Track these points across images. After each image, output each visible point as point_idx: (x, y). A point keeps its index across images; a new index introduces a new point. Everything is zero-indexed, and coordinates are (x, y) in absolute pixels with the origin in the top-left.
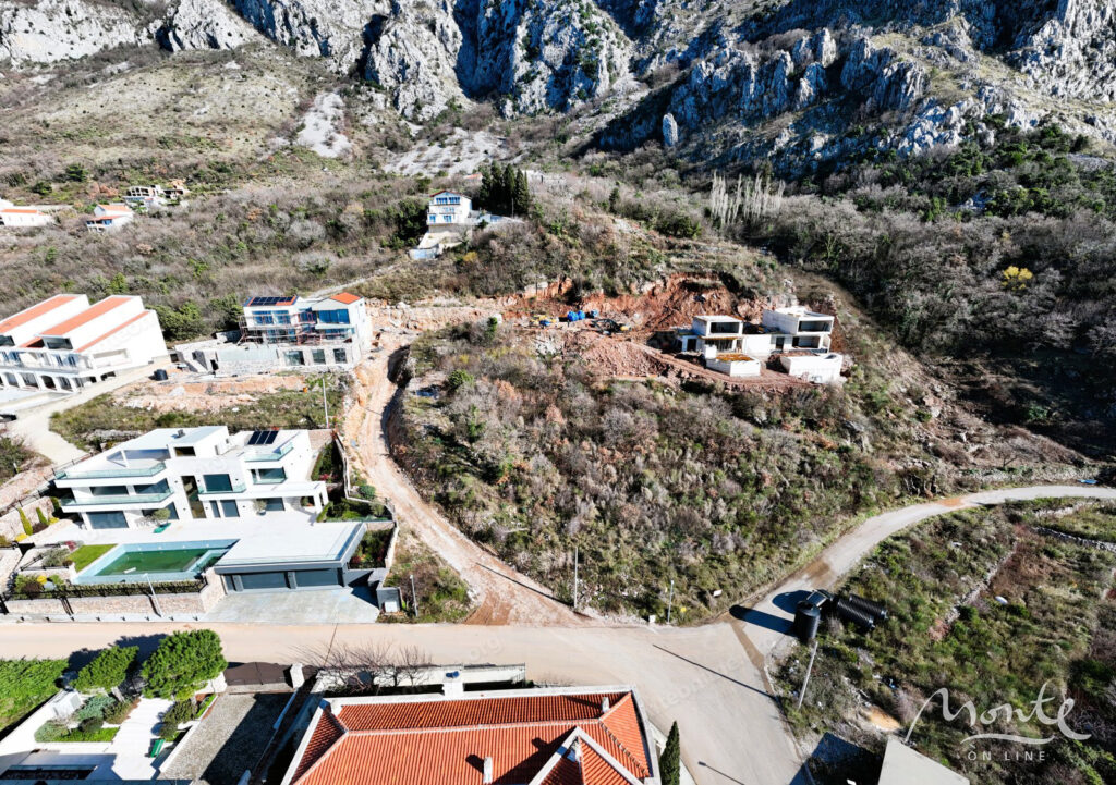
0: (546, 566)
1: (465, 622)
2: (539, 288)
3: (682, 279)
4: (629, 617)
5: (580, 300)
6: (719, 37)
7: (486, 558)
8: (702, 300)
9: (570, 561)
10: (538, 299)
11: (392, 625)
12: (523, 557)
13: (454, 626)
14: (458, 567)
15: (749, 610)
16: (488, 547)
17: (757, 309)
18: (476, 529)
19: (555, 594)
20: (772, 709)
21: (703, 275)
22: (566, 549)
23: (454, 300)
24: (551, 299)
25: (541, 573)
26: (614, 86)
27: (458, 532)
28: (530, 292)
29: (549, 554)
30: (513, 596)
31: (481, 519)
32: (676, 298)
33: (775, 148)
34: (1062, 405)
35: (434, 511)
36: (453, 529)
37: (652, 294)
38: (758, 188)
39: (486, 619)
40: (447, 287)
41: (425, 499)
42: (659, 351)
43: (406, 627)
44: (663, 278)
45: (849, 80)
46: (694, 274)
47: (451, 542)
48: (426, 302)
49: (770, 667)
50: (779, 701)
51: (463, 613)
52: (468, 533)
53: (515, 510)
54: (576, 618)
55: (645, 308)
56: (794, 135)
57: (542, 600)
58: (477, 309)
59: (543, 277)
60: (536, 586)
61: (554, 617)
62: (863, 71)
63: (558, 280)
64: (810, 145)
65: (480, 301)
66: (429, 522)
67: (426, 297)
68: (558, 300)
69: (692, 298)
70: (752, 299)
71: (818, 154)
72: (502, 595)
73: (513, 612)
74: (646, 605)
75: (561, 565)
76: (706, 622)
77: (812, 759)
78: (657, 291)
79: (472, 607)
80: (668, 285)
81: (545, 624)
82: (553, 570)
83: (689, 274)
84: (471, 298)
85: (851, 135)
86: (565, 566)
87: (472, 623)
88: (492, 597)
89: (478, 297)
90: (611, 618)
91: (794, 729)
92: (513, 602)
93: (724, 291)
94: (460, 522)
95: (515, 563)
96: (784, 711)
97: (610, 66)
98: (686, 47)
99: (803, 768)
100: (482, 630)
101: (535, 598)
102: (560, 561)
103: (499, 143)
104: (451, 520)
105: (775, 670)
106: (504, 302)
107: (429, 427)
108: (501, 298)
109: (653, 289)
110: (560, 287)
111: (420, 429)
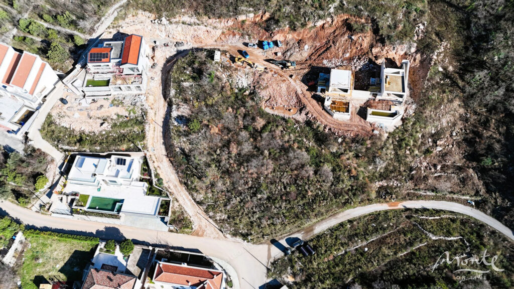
0: (218, 218)
1: (191, 235)
2: (248, 16)
4: (239, 239)
7: (200, 211)
8: (352, 40)
9: (226, 218)
10: (247, 23)
11: (172, 233)
12: (211, 214)
13: (189, 236)
14: (191, 215)
15: (277, 241)
16: (201, 207)
17: (385, 52)
18: (197, 200)
19: (219, 228)
20: (265, 271)
22: (225, 214)
23: (194, 19)
24: (255, 23)
25: (216, 220)
27: (191, 199)
28: (242, 17)
29: (220, 214)
30: (206, 227)
31: (199, 197)
32: (337, 33)
34: (502, 161)
35: (184, 188)
36: (190, 197)
37: (323, 27)
39: (197, 235)
40: (190, 7)
41: (181, 182)
42: (305, 89)
43: (176, 234)
44: (332, 17)
47: (189, 204)
48: (177, 19)
49: (272, 260)
50: (268, 270)
51: (191, 232)
52: (195, 200)
53: (211, 195)
54: (224, 237)
55: (314, 40)
57: (215, 229)
58: (208, 28)
59: (252, 9)
60: (214, 224)
61: (217, 236)
63: (260, 13)
65: (210, 21)
66: (182, 193)
67: (177, 15)
68: (260, 26)
69: (346, 37)
70: (384, 46)
72: (203, 226)
73: (205, 233)
74: (245, 236)
75: (223, 218)
76: (261, 244)
77: (267, 284)
78: (326, 26)
79: (193, 230)
80: (335, 22)
81: (214, 238)
82: (220, 220)
86: (224, 219)
87: (193, 235)
88: (200, 227)
89: (210, 18)
90: (234, 238)
91: (268, 277)
92: (206, 229)
93: (369, 34)
94: (192, 196)
95: (208, 215)
96: (268, 272)
99: (265, 284)
100: (195, 238)
101: (213, 229)
102: (223, 217)
104: (189, 194)
105: (272, 261)
106: (226, 23)
107: (181, 149)
108: (224, 20)
109: (324, 24)
110: (262, 17)
111: (178, 150)
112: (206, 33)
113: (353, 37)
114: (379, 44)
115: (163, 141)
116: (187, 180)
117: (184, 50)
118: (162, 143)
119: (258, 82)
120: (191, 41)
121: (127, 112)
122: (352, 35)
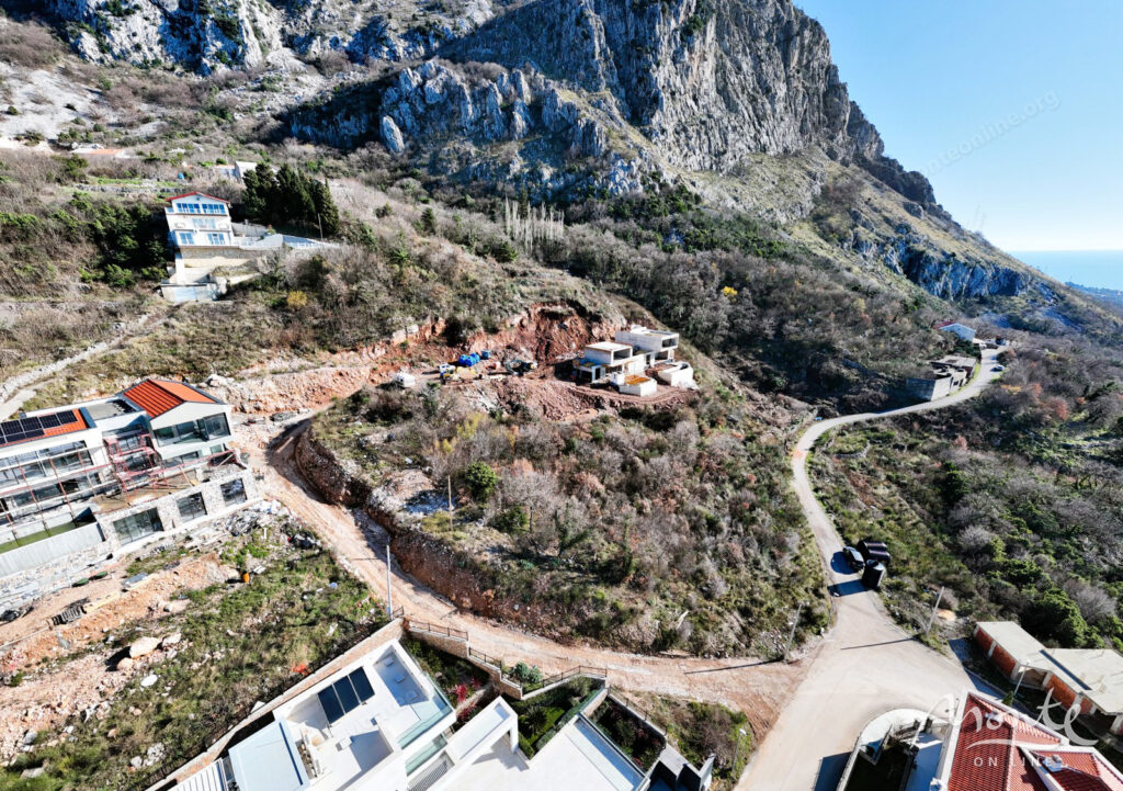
0: (732, 638)
1: (758, 741)
2: (408, 331)
3: (539, 309)
5: (464, 341)
6: (386, 38)
8: (565, 327)
9: (741, 619)
10: (411, 344)
12: (711, 641)
16: (675, 652)
17: (605, 330)
18: (650, 641)
19: (763, 658)
21: (555, 303)
22: (731, 612)
23: (297, 362)
24: (426, 342)
25: (735, 647)
26: (269, 58)
27: (633, 656)
28: (399, 337)
29: (725, 624)
30: (748, 685)
31: (647, 625)
32: (542, 327)
33: (512, 173)
35: (590, 649)
36: (624, 655)
37: (522, 326)
38: (544, 214)
40: (281, 344)
42: (573, 384)
44: (526, 309)
45: (551, 121)
46: (548, 303)
47: (643, 671)
48: (257, 369)
50: (918, 640)
52: (643, 649)
53: (660, 600)
54: (795, 668)
56: (523, 163)
58: (339, 368)
59: (410, 318)
60: (744, 661)
62: (559, 118)
63: (428, 322)
64: (541, 176)
65: (338, 356)
66: (599, 663)
67: (254, 362)
68: (436, 343)
69: (556, 326)
70: (600, 322)
71: (550, 185)
72: (741, 691)
73: (765, 700)
74: (811, 623)
75: (740, 628)
76: (834, 612)
78: (525, 323)
80: (532, 315)
81: (791, 691)
82: (739, 637)
83: (544, 304)
84: (324, 355)
85: (570, 171)
86: (743, 628)
88: (738, 698)
89: (333, 352)
92: (754, 691)
93: (577, 317)
94: (626, 644)
95: (709, 652)
97: (258, 33)
98: (351, 39)
101: (757, 673)
102: (737, 626)
103: (95, 97)
104: (615, 648)
106: (371, 353)
107: (493, 550)
108: (365, 349)
109: (521, 322)
110: (433, 328)
111: (488, 557)
112: (339, 377)
113: (565, 323)
114: (595, 324)
115: (410, 585)
116: (579, 614)
117: (301, 423)
118: (412, 592)
119: (511, 393)
120: (305, 403)
121: (226, 566)
122: (562, 322)
